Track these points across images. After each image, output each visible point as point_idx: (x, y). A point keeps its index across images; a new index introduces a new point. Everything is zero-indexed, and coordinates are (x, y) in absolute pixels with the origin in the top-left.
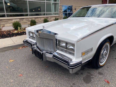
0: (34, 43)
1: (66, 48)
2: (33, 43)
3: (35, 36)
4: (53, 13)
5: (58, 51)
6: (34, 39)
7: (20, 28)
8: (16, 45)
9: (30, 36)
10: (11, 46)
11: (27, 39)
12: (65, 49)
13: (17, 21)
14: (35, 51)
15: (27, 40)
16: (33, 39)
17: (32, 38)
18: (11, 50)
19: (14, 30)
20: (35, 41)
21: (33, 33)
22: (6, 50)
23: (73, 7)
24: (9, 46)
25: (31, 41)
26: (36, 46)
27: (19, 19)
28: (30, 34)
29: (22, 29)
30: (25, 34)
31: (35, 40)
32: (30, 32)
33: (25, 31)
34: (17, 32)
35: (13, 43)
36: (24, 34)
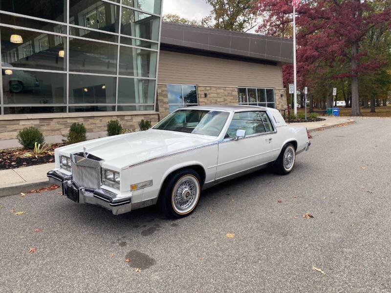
0: (68, 176)
1: (114, 181)
2: (66, 177)
3: (70, 164)
4: (140, 106)
5: (103, 187)
6: (68, 169)
7: (39, 145)
8: (28, 185)
9: (61, 164)
10: (16, 187)
11: (55, 170)
12: (113, 183)
13: (32, 127)
14: (67, 188)
15: (55, 172)
16: (66, 169)
17: (65, 167)
18: (15, 196)
19: (20, 150)
20: (69, 173)
21: (67, 158)
22: (4, 195)
23: (199, 89)
24: (13, 187)
25: (63, 174)
26: (72, 181)
27: (38, 120)
28: (63, 159)
29: (44, 148)
30: (51, 162)
31: (70, 171)
32: (62, 156)
33: (53, 153)
34: (30, 155)
35: (21, 180)
36: (49, 162)
